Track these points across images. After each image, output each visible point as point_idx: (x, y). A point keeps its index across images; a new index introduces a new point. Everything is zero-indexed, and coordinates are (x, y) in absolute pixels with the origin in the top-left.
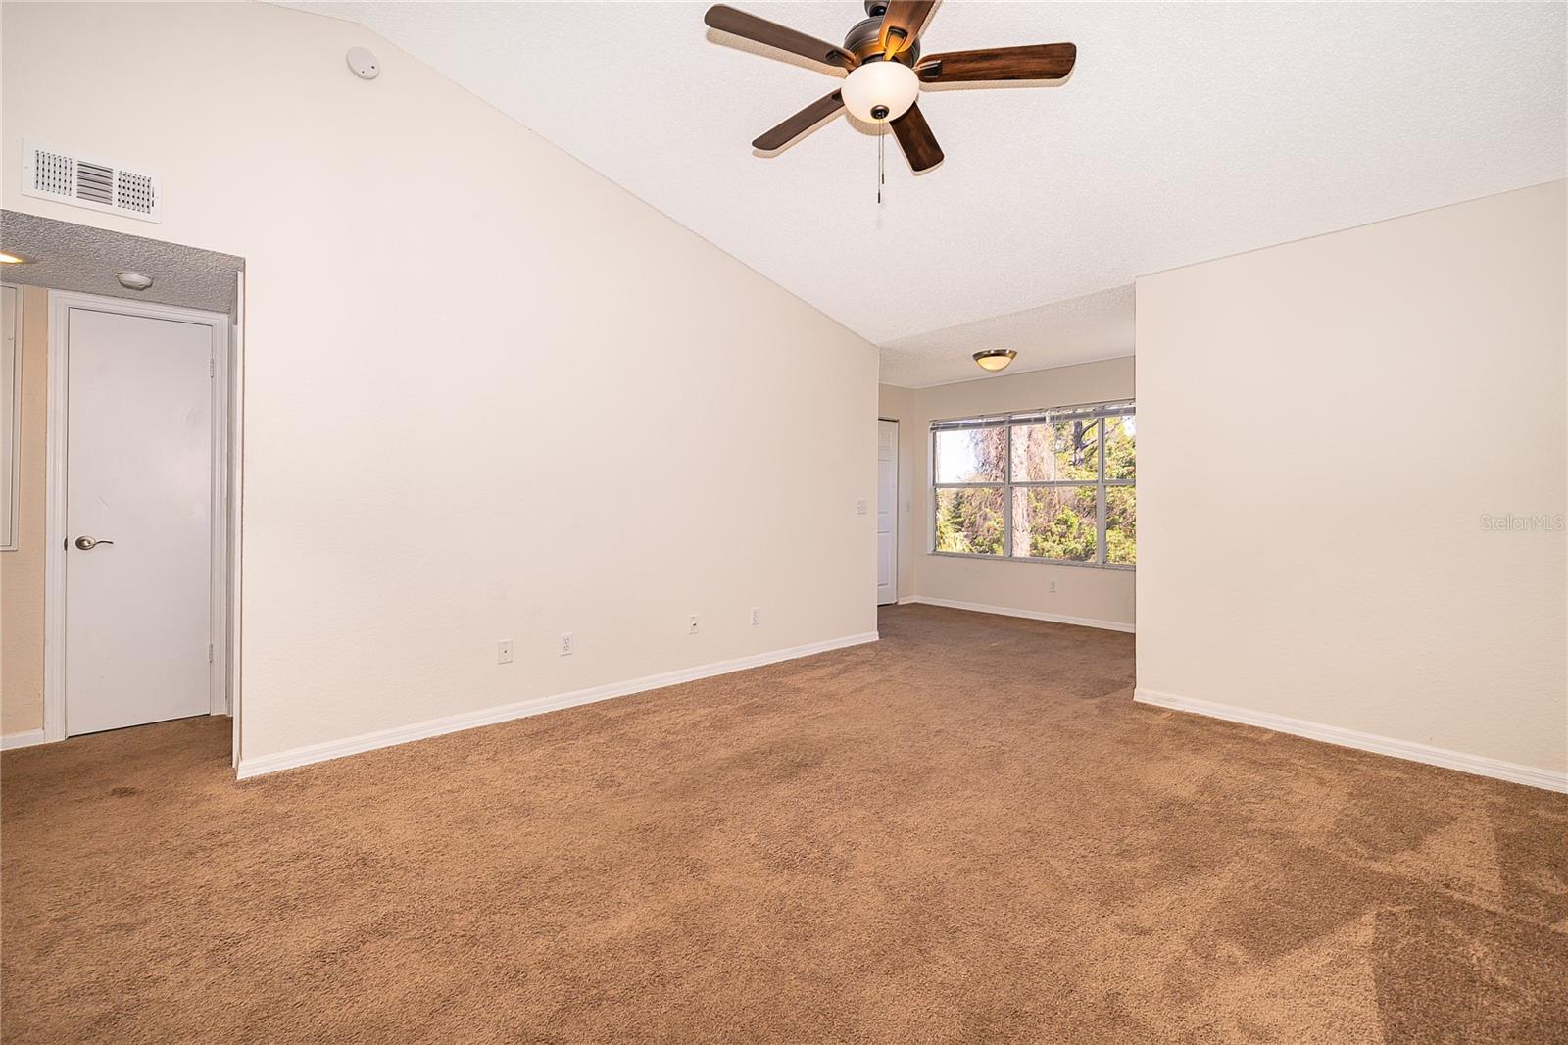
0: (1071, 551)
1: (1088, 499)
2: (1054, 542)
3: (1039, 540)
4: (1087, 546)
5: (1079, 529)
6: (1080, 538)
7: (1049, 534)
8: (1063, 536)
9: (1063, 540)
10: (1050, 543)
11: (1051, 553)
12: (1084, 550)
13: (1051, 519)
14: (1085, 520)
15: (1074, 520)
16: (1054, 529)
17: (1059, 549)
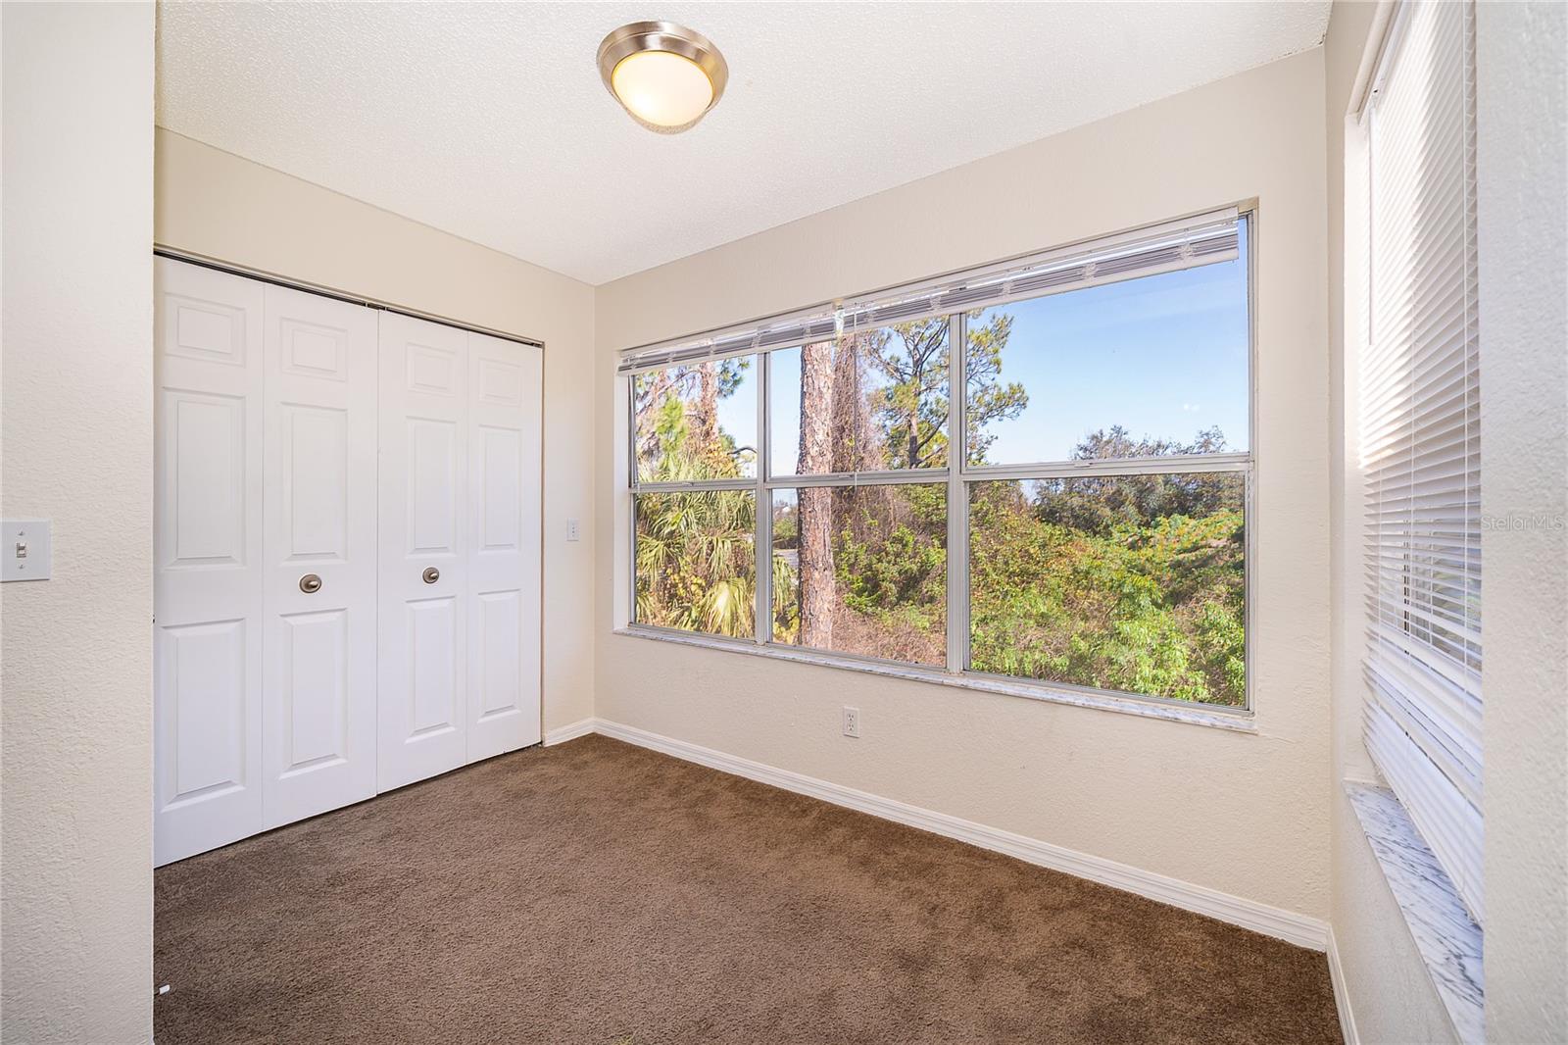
0: (906, 571)
1: (923, 516)
2: (889, 562)
3: (875, 561)
4: (922, 566)
5: (914, 548)
6: (915, 557)
7: (883, 553)
8: (897, 555)
9: (898, 560)
10: (885, 564)
11: (886, 575)
12: (919, 570)
13: (886, 537)
14: (920, 538)
15: (910, 539)
16: (890, 548)
17: (894, 569)
